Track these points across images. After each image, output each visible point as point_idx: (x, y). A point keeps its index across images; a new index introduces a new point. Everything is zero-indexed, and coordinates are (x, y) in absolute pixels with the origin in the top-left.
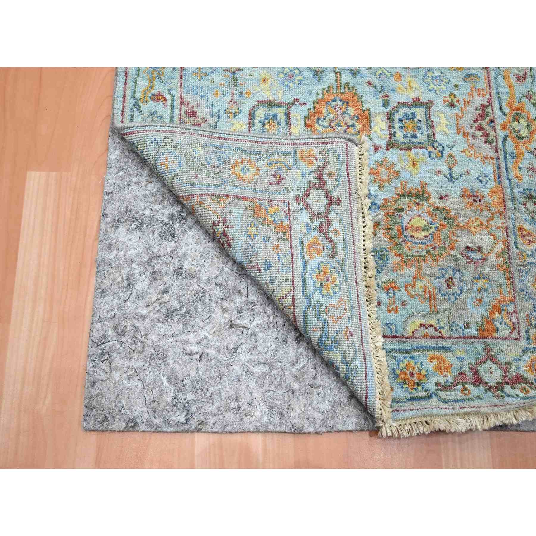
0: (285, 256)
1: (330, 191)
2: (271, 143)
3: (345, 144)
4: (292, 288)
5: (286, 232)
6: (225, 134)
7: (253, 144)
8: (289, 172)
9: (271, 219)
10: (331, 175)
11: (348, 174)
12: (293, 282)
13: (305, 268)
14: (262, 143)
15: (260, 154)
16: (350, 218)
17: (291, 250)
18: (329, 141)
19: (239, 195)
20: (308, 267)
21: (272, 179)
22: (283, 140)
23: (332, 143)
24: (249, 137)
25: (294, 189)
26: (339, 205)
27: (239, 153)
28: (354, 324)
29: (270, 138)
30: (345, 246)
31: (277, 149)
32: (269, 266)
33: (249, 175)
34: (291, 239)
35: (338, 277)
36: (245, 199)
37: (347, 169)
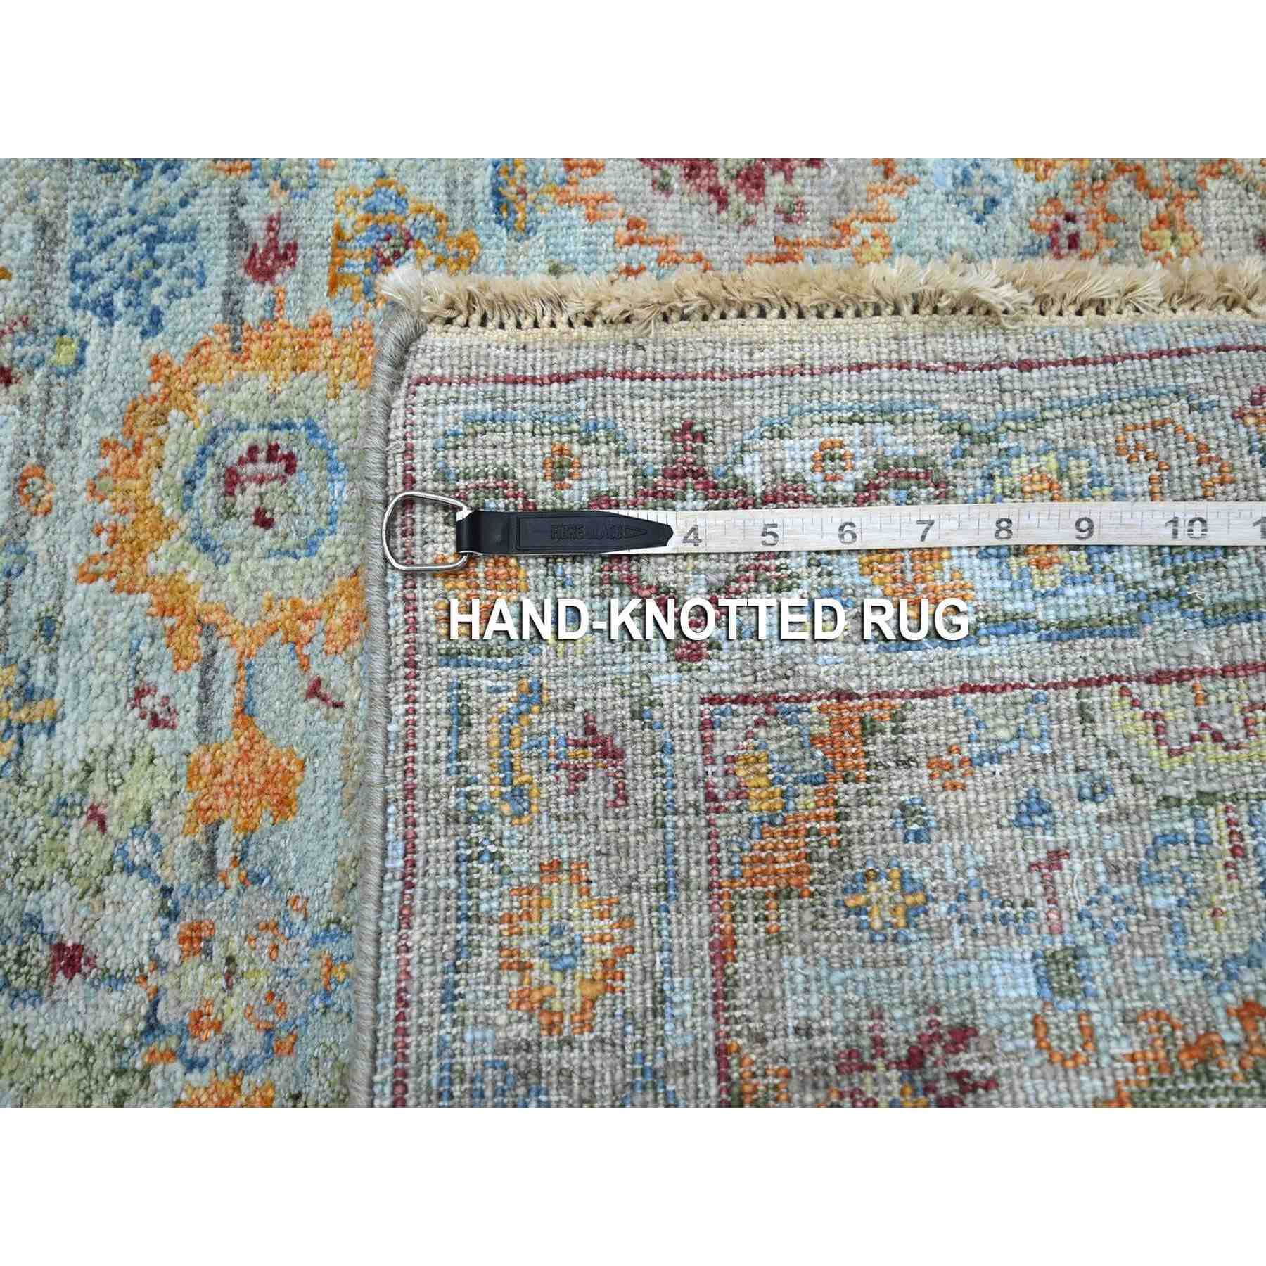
0: (977, 724)
1: (640, 474)
2: (409, 792)
3: (422, 388)
4: (1116, 686)
5: (862, 721)
6: (372, 1084)
7: (418, 904)
8: (557, 691)
9: (807, 800)
10: (560, 468)
11: (555, 378)
12: (1088, 683)
13: (1018, 624)
14: (410, 848)
15: (469, 859)
16: (757, 379)
17: (944, 693)
18: (399, 470)
19: (709, 981)
20: (1009, 607)
21: (596, 790)
22: (391, 728)
23: (409, 451)
24: (383, 924)
25: (636, 667)
26: (702, 436)
27: (472, 987)
28: (1212, 385)
29: (386, 803)
30: (886, 413)
31: (437, 761)
32: (1036, 808)
33: (587, 925)
34: (890, 696)
35: (1024, 459)
36: (723, 949)
37: (533, 380)
